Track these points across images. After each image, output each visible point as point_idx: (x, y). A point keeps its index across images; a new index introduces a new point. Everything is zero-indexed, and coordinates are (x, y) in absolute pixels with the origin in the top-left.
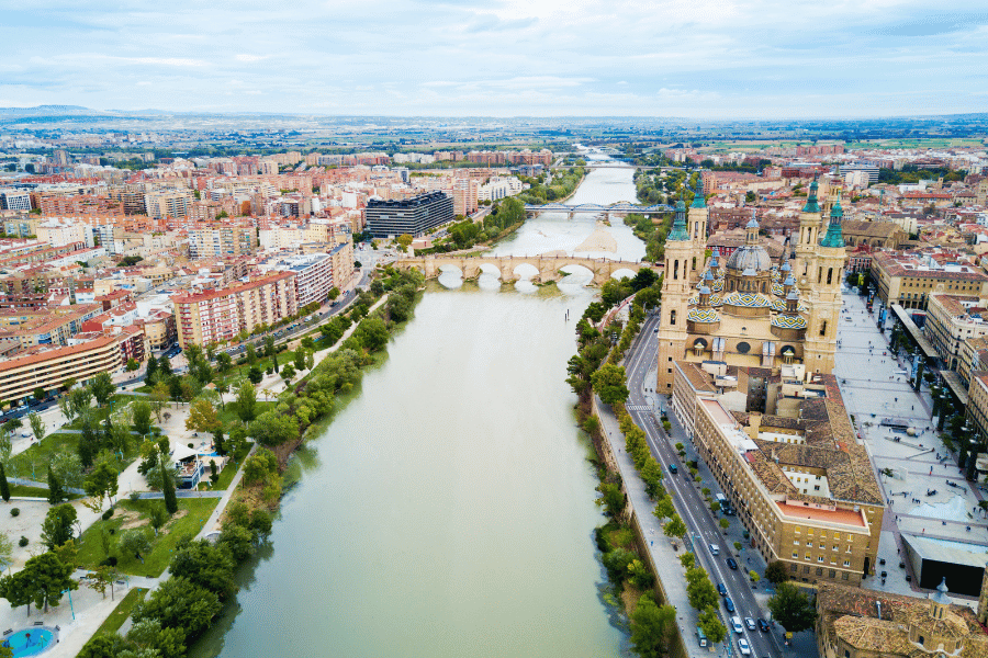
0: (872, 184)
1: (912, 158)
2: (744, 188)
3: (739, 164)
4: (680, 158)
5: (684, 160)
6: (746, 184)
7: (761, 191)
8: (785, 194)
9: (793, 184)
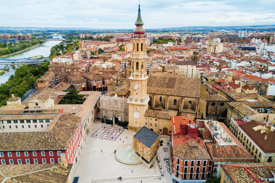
0: (152, 44)
1: (160, 36)
2: (97, 47)
3: (103, 38)
4: (83, 36)
5: (84, 37)
6: (98, 45)
7: (105, 48)
8: (115, 49)
9: (120, 45)
